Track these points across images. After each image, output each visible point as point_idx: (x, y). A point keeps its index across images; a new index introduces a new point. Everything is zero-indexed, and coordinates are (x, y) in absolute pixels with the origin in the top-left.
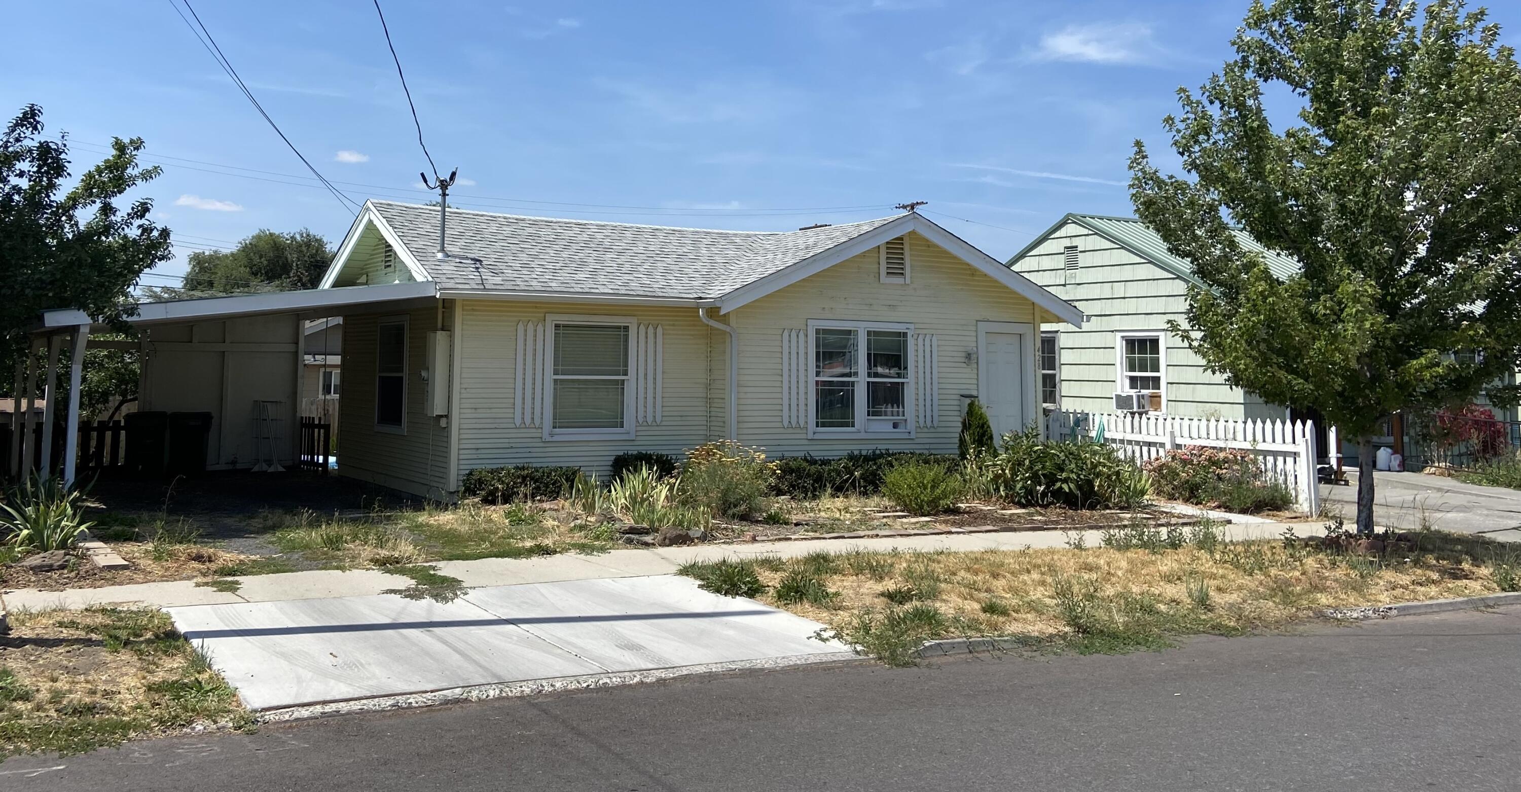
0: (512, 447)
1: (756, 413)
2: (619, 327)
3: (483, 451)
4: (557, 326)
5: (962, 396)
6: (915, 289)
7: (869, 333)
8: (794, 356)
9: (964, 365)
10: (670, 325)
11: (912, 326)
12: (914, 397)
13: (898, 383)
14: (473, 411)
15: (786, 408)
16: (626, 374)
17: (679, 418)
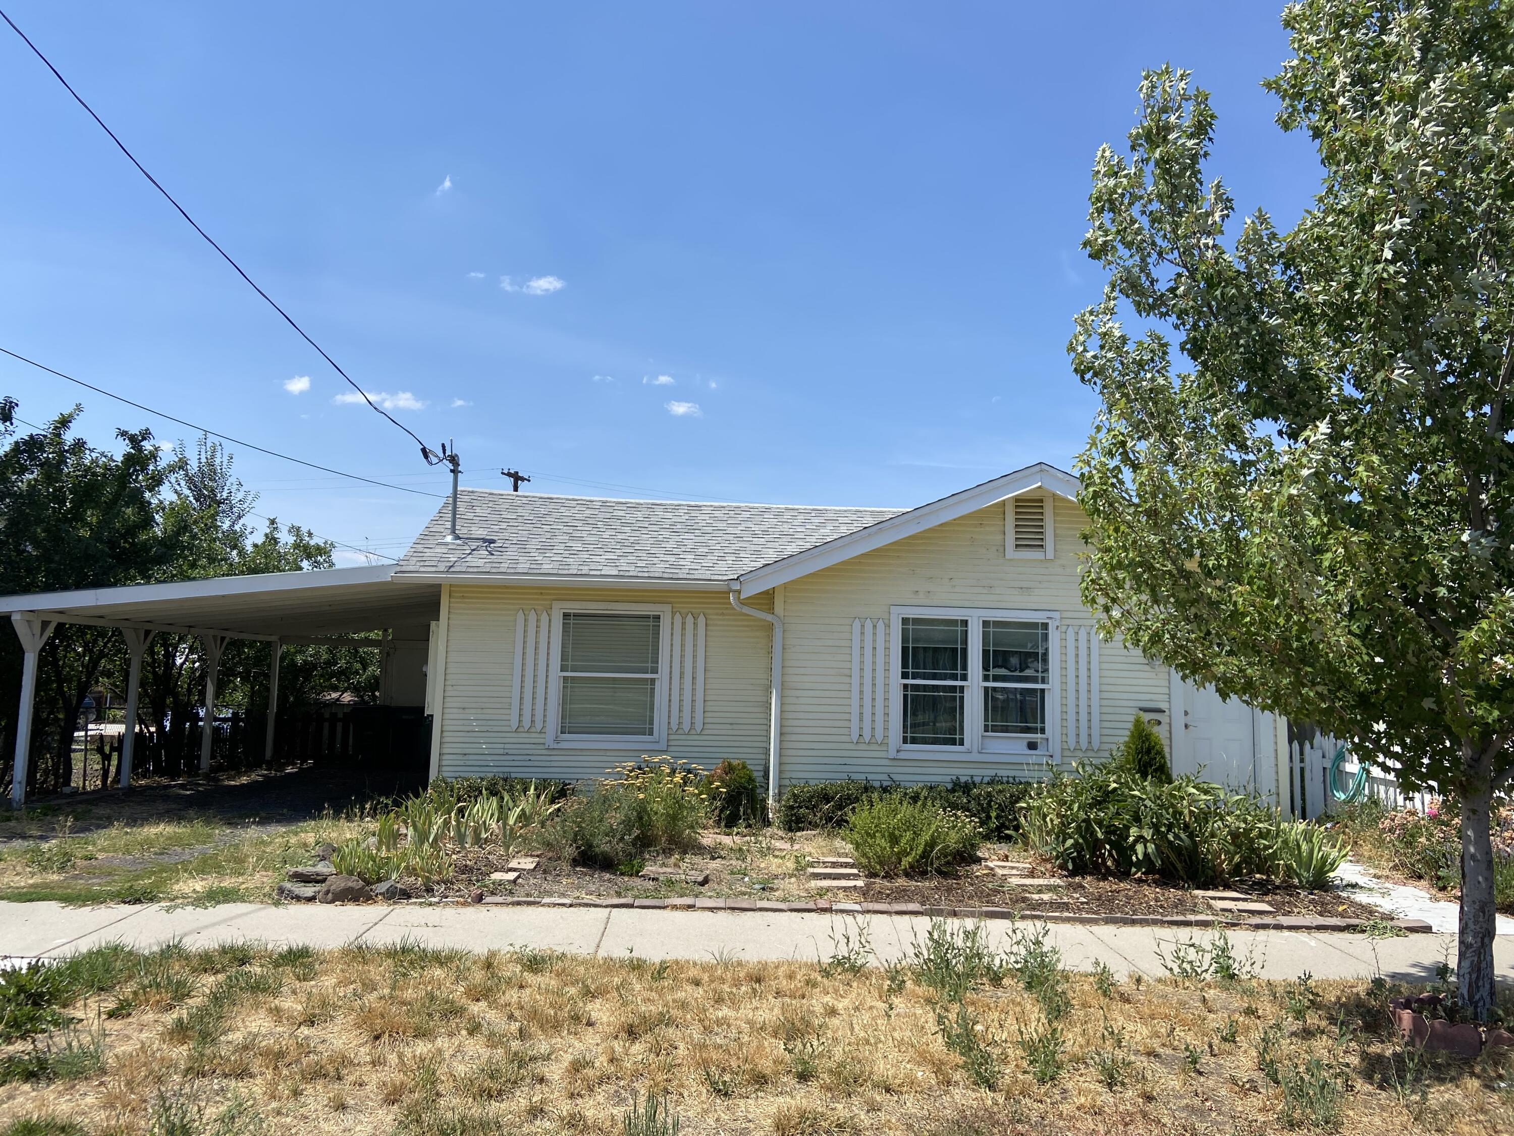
0: (507, 754)
1: (811, 723)
2: (648, 617)
3: (471, 757)
4: (566, 615)
5: (1141, 709)
6: (1063, 566)
7: (986, 624)
8: (868, 652)
9: (1147, 668)
10: (717, 614)
11: (1056, 615)
12: (1058, 709)
13: (1035, 690)
14: (461, 711)
15: (855, 718)
16: (655, 671)
17: (729, 727)
